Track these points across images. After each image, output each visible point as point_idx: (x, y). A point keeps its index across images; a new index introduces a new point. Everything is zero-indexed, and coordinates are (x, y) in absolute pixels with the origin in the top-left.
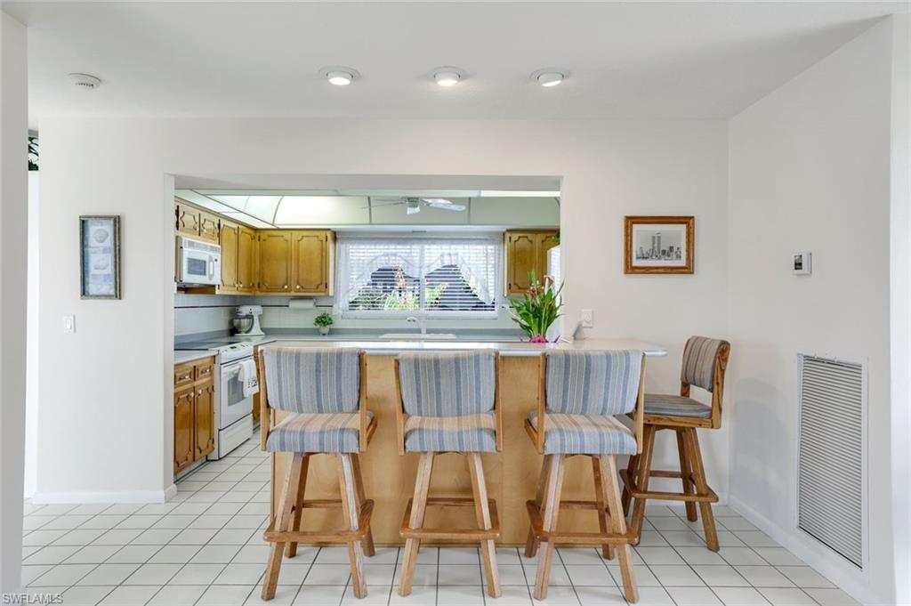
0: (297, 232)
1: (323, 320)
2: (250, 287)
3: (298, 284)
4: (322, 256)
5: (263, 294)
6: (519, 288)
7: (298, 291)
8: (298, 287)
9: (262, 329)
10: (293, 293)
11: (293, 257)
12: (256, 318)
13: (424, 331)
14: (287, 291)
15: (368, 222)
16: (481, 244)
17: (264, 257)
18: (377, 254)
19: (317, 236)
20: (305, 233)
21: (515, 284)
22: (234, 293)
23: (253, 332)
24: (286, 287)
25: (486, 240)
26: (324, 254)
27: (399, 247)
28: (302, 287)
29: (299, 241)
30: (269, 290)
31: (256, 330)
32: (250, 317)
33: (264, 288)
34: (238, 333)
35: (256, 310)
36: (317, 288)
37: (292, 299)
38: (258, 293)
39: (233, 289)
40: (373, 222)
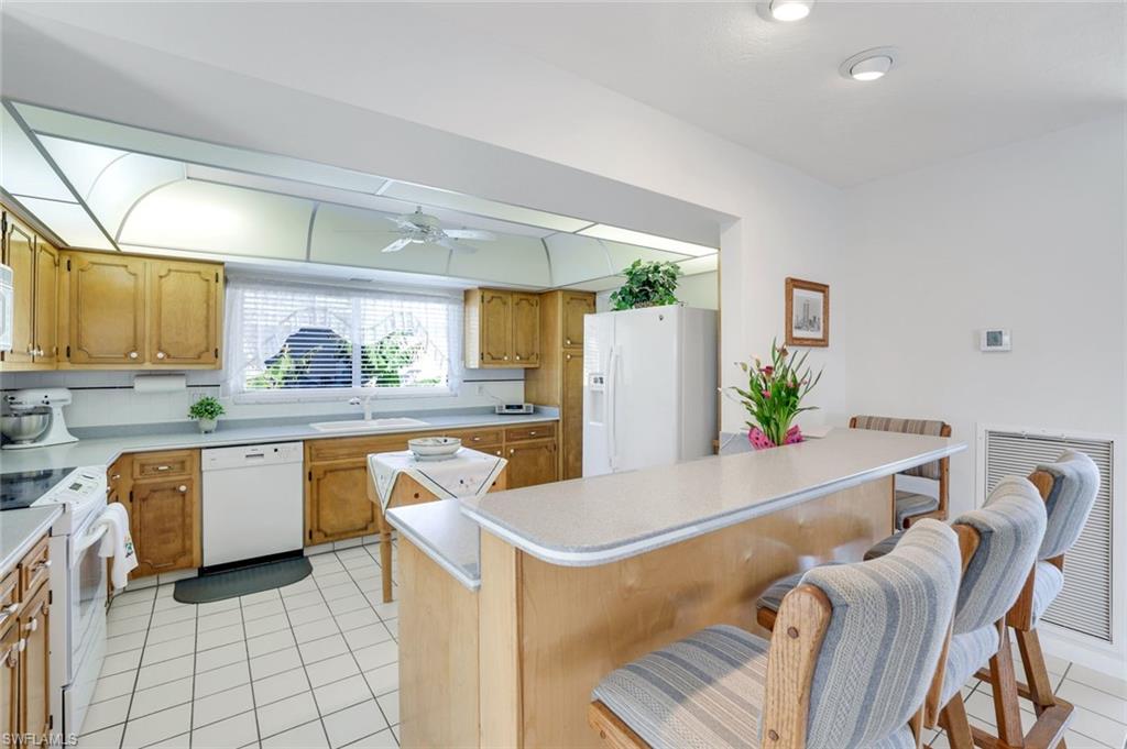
0: (159, 262)
1: (206, 409)
2: (52, 355)
3: (160, 350)
4: (208, 305)
5: (77, 367)
6: (493, 359)
7: (161, 361)
8: (160, 355)
9: (71, 431)
10: (148, 366)
11: (148, 303)
12: (57, 411)
13: (368, 416)
14: (135, 361)
15: (304, 258)
16: (439, 302)
17: (79, 300)
18: (295, 309)
19: (199, 273)
20: (174, 265)
21: (489, 353)
22: (26, 368)
23: (52, 438)
24: (134, 355)
25: (446, 298)
26: (212, 303)
27: (330, 299)
28: (169, 356)
29: (161, 277)
30: (92, 359)
31: (58, 433)
32: (44, 411)
33: (82, 356)
34: (13, 443)
35: (57, 396)
36: (199, 357)
37: (138, 376)
38: (66, 365)
39: (25, 358)
40: (311, 259)
